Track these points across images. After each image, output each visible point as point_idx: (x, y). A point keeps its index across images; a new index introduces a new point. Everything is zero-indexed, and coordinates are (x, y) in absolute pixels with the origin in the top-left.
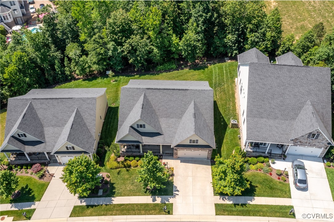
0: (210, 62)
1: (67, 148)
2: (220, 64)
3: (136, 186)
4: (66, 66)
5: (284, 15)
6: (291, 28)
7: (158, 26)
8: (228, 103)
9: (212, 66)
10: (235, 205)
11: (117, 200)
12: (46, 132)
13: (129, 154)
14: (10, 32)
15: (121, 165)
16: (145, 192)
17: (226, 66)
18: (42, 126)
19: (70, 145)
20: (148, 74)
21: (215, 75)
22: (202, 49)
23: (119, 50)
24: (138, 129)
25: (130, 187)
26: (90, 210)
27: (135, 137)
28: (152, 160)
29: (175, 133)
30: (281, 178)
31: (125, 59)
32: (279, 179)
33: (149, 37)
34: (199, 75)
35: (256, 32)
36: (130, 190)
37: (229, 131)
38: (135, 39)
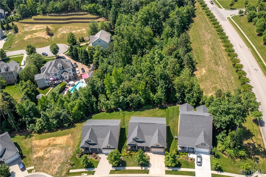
0: (169, 105)
1: (107, 147)
2: (173, 106)
3: (135, 163)
4: (99, 105)
5: (208, 79)
6: (210, 87)
7: (144, 90)
8: (175, 128)
9: (170, 107)
10: (173, 171)
11: (127, 168)
12: (98, 140)
13: (132, 150)
14: (68, 85)
15: (128, 154)
16: (138, 165)
17: (176, 108)
18: (96, 137)
19: (109, 145)
20: (138, 110)
21: (171, 113)
22: (165, 99)
23: (125, 100)
24: (136, 140)
25: (132, 163)
26: (117, 172)
27: (135, 143)
28: (141, 152)
29: (150, 142)
30: (192, 161)
31: (128, 104)
32: (191, 161)
33: (139, 94)
34: (163, 112)
35: (189, 93)
36: (132, 164)
37: (174, 141)
38: (133, 95)
